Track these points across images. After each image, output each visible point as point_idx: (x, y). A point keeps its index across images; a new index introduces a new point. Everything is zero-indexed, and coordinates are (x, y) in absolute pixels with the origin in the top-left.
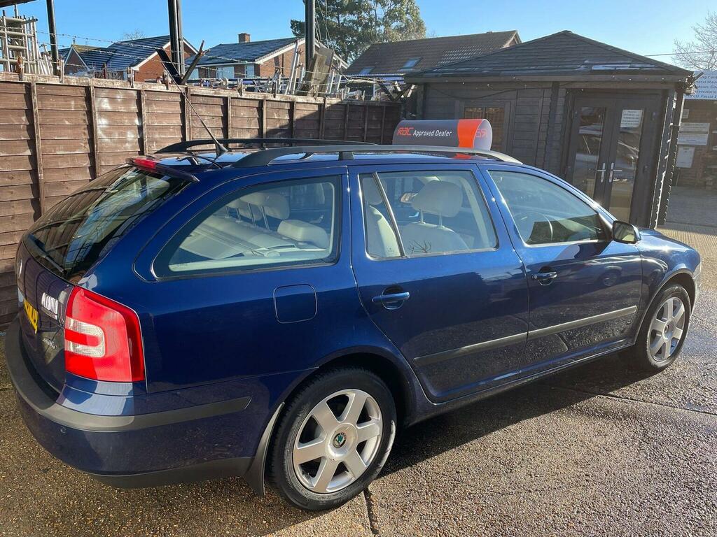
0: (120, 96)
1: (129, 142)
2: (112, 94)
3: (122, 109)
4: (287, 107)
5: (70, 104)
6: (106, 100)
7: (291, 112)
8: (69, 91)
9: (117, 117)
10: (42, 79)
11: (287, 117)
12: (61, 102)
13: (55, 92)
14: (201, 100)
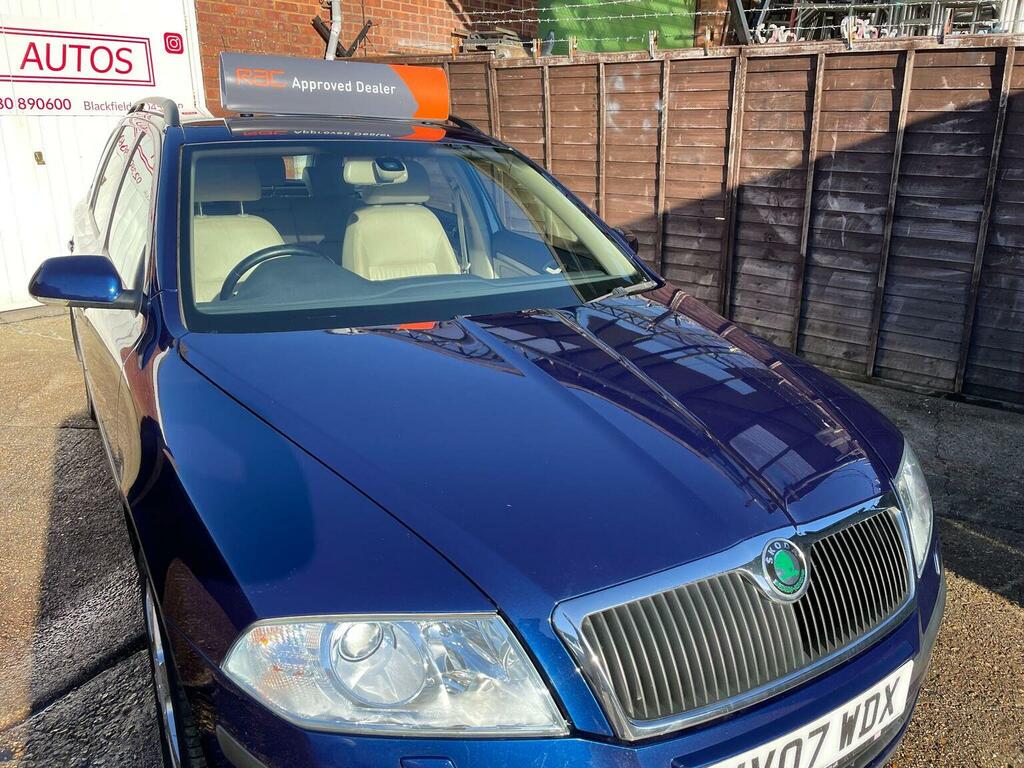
0: (637, 73)
1: (644, 133)
2: (627, 70)
3: (638, 89)
4: (985, 60)
5: (581, 87)
6: (620, 79)
7: (997, 72)
8: (579, 72)
9: (630, 100)
10: (553, 61)
11: (984, 84)
12: (572, 84)
13: (567, 74)
14: (768, 65)
